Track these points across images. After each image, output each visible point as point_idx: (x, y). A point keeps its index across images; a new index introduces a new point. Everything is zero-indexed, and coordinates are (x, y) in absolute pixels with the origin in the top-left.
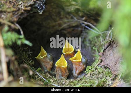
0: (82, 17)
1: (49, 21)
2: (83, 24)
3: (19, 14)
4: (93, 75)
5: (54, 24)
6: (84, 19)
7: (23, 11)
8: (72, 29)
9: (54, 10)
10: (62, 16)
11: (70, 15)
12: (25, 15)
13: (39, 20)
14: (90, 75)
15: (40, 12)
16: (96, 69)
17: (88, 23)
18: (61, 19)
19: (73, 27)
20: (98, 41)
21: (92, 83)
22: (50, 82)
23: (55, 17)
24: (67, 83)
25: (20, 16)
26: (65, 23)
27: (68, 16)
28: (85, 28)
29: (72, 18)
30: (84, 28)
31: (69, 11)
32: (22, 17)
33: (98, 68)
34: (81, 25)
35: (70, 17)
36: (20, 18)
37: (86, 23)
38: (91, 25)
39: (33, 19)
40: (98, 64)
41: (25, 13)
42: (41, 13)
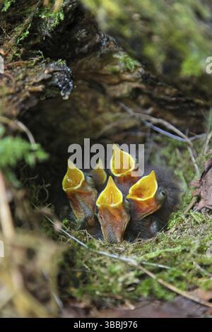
0: (146, 106)
1: (72, 120)
2: (149, 121)
3: (21, 100)
4: (182, 230)
5: (84, 125)
6: (150, 110)
7: (28, 94)
8: (124, 134)
9: (83, 96)
10: (100, 109)
11: (118, 105)
12: (35, 102)
13: (50, 119)
14: (177, 229)
15: (64, 96)
16: (187, 216)
17: (160, 121)
18: (99, 113)
19: (126, 130)
20: (184, 158)
21: (186, 245)
22: (95, 247)
23: (86, 111)
24: (131, 249)
25: (23, 106)
26: (108, 123)
27: (113, 107)
28: (153, 131)
29: (123, 111)
30: (149, 130)
31: (118, 94)
32: (27, 108)
33: (192, 213)
34: (143, 124)
35: (118, 109)
36: (22, 110)
37: (154, 120)
38: (165, 123)
39: (38, 118)
40: (191, 205)
41: (34, 97)
42: (67, 98)
